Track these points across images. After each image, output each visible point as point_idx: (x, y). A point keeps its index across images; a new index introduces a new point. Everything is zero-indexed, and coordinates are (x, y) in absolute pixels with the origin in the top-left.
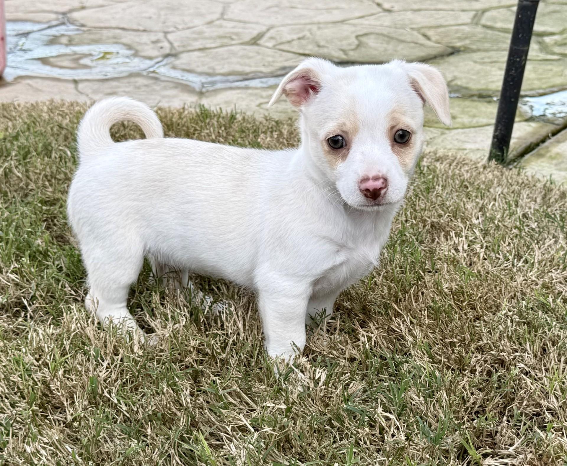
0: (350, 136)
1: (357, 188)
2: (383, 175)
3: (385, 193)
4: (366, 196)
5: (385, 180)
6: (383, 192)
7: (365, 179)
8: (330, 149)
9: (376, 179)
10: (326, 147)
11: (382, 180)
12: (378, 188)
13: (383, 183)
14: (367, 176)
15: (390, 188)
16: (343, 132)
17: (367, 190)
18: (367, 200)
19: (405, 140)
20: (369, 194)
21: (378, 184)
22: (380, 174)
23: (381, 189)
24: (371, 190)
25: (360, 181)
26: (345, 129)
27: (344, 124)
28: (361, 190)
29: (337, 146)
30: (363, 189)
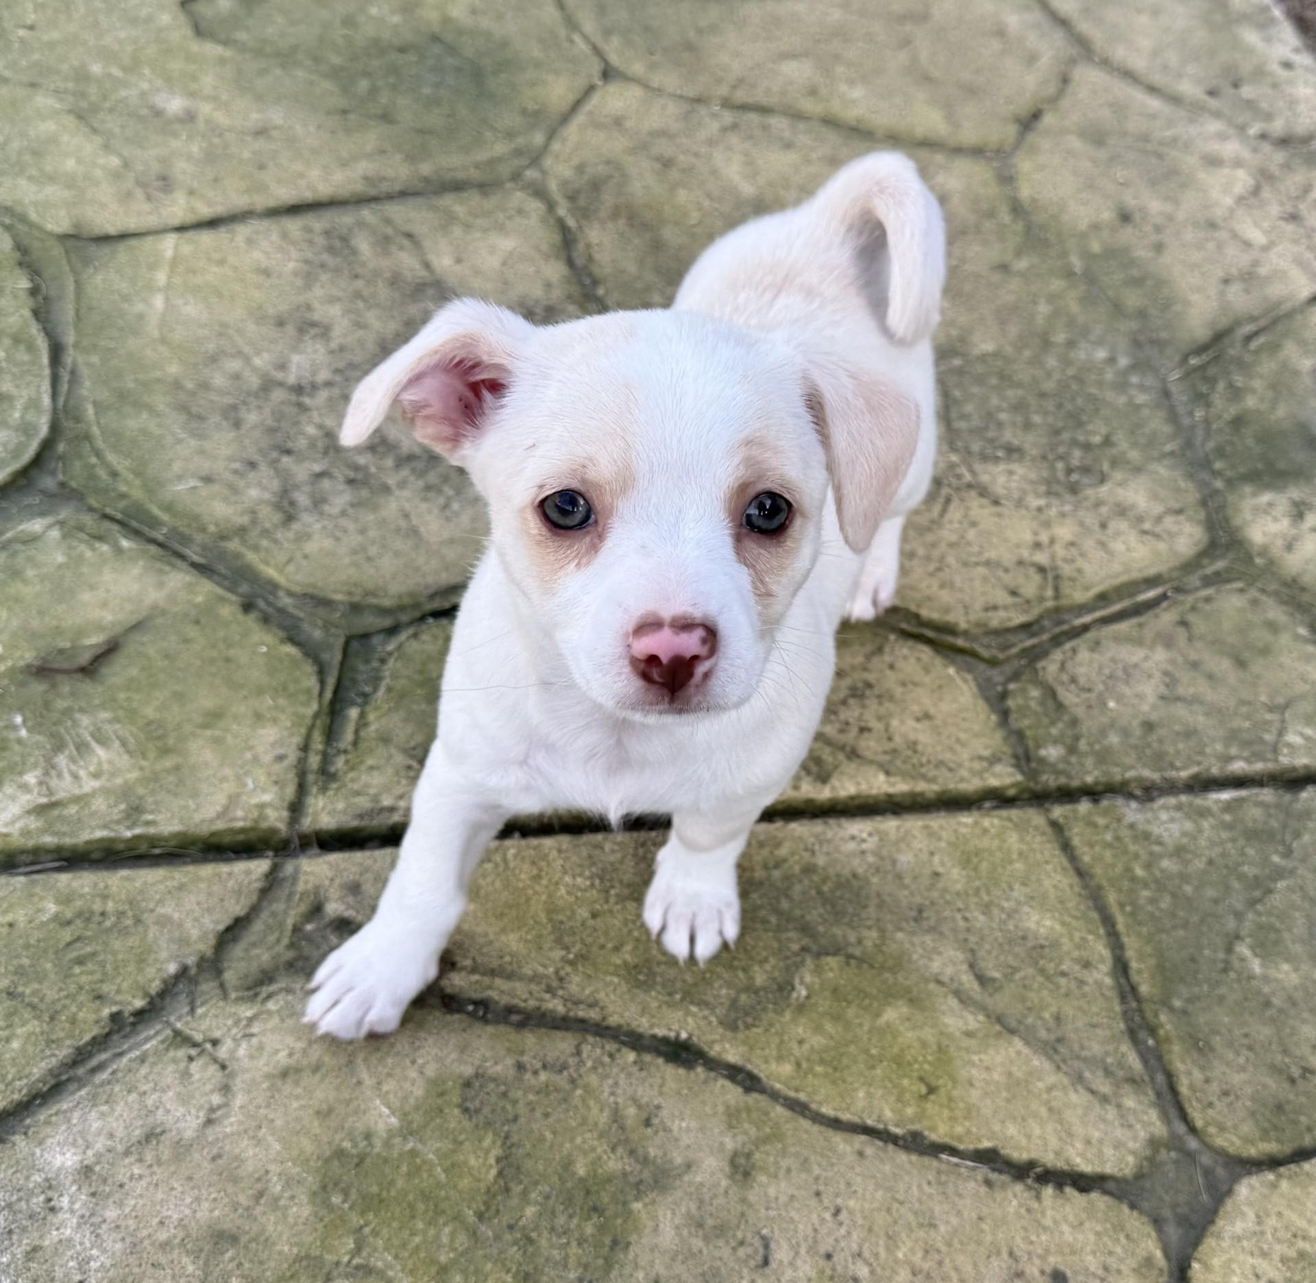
0: (607, 497)
1: (620, 650)
2: (706, 616)
3: (707, 676)
4: (645, 676)
5: (711, 635)
6: (701, 669)
7: (648, 625)
8: (544, 531)
9: (684, 625)
10: (535, 525)
11: (699, 633)
12: (688, 655)
13: (703, 642)
14: (654, 614)
15: (723, 664)
17: (653, 660)
18: (647, 690)
19: (776, 523)
20: (655, 675)
21: (690, 643)
22: (697, 615)
23: (695, 658)
24: (665, 659)
25: (630, 629)
28: (634, 661)
29: (569, 521)
30: (640, 656)
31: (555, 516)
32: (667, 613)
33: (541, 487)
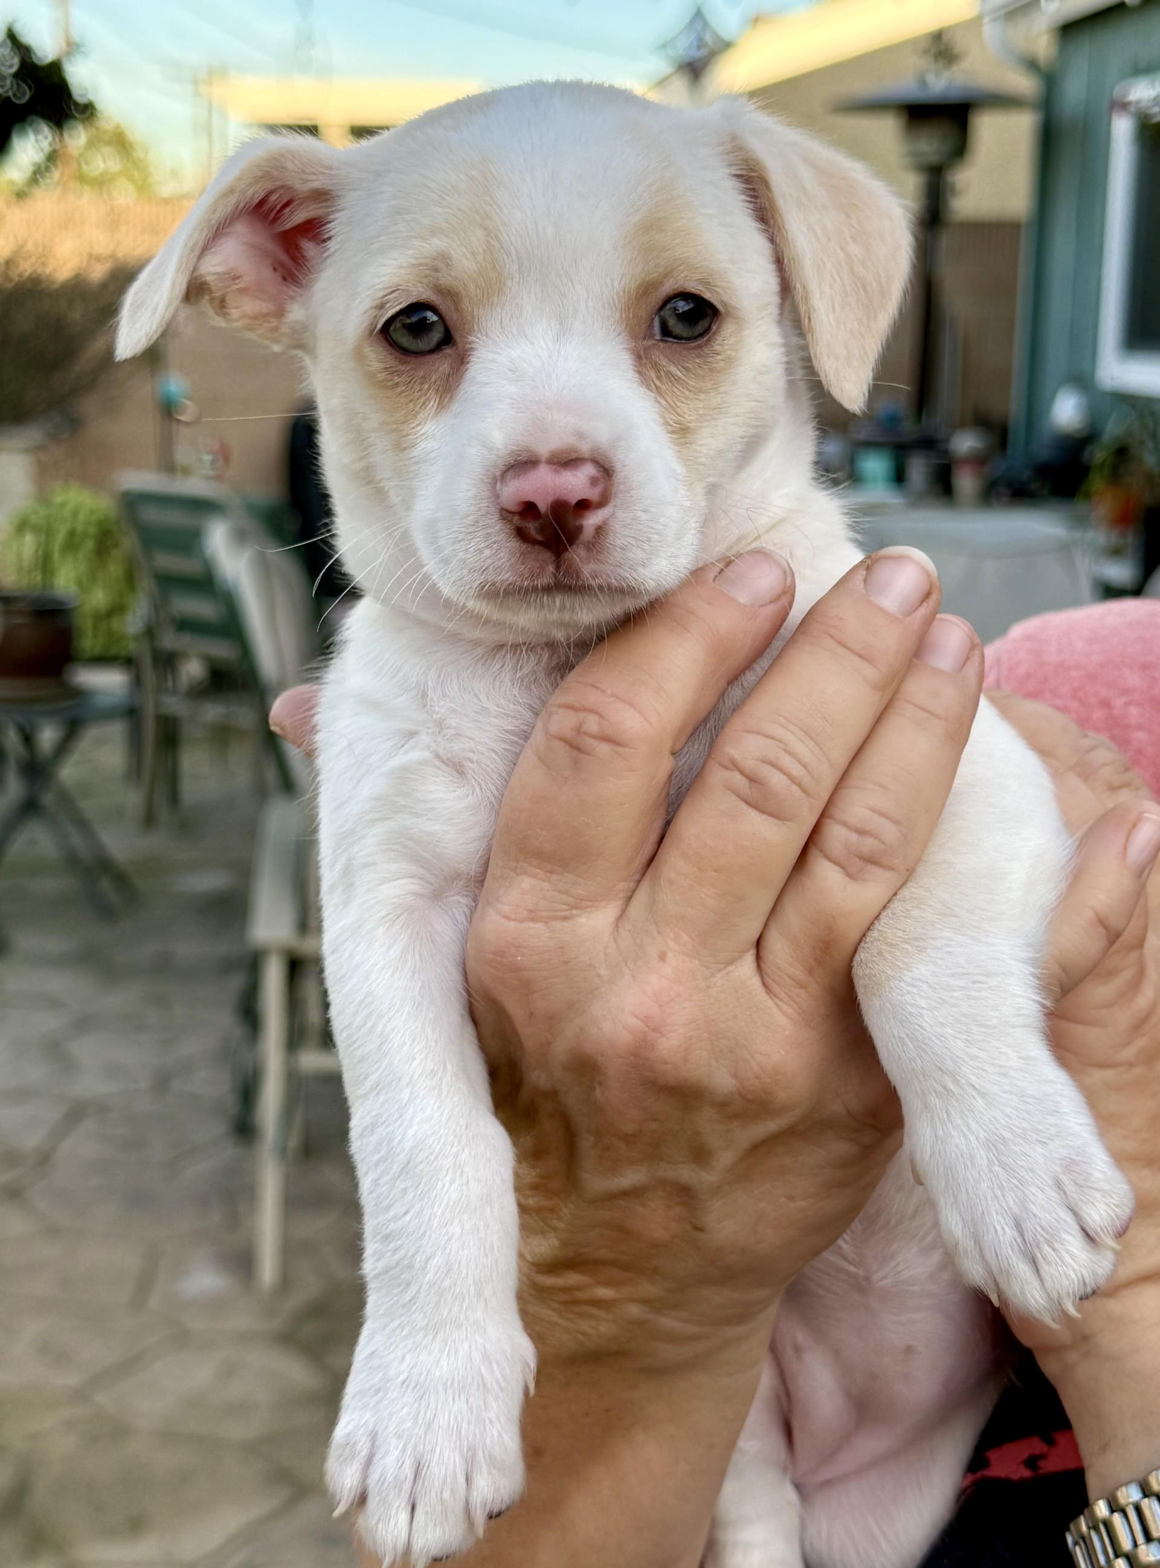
0: (466, 305)
1: (485, 503)
2: (595, 448)
3: (601, 528)
4: (521, 534)
5: (606, 471)
6: (591, 521)
7: (521, 464)
8: (390, 359)
9: (566, 461)
10: (377, 357)
11: (589, 470)
12: (574, 499)
13: (594, 481)
14: (528, 454)
16: (439, 290)
17: (529, 509)
18: (523, 552)
20: (532, 527)
21: (575, 483)
22: (585, 448)
23: (584, 506)
24: (543, 506)
25: (498, 471)
26: (445, 280)
27: (444, 258)
28: (505, 514)
29: (422, 345)
30: (514, 508)
31: (405, 340)
32: (544, 450)
33: (381, 307)
